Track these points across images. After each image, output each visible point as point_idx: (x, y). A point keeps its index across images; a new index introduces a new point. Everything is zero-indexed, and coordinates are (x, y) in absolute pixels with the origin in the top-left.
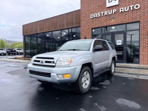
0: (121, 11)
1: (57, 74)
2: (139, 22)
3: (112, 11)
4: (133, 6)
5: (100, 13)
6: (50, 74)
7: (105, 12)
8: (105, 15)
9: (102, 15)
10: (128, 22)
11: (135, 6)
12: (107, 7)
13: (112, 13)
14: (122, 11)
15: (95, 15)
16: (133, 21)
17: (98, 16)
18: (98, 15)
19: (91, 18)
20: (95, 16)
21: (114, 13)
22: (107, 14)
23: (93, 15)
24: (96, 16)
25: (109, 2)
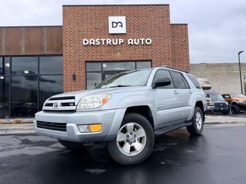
0: (129, 43)
1: (78, 125)
2: (151, 61)
3: (118, 40)
4: (144, 39)
5: (99, 40)
6: (66, 124)
7: (107, 40)
8: (107, 44)
9: (103, 44)
10: (138, 59)
11: (147, 40)
12: (110, 33)
13: (118, 43)
14: (131, 43)
15: (90, 41)
16: (141, 59)
17: (97, 44)
18: (96, 42)
19: (84, 44)
20: (91, 43)
21: (120, 44)
22: (110, 44)
23: (87, 40)
24: (94, 43)
25: (113, 27)
